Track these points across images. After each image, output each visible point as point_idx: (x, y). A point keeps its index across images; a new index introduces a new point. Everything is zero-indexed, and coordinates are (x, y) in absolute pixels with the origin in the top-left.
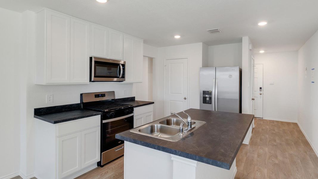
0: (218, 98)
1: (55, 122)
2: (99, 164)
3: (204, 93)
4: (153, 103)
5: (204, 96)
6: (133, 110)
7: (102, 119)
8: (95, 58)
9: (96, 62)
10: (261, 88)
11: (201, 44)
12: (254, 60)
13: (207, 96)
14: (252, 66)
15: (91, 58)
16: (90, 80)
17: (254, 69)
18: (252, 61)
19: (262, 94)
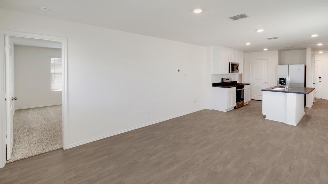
0: (290, 83)
1: (228, 88)
2: (235, 108)
3: (281, 79)
4: (250, 84)
5: (281, 81)
6: (244, 87)
7: (237, 89)
8: (231, 63)
9: (232, 65)
10: (320, 77)
11: (278, 51)
12: (314, 59)
13: (282, 81)
14: (313, 62)
15: (229, 63)
16: (229, 72)
17: (314, 65)
18: (313, 60)
19: (321, 81)
